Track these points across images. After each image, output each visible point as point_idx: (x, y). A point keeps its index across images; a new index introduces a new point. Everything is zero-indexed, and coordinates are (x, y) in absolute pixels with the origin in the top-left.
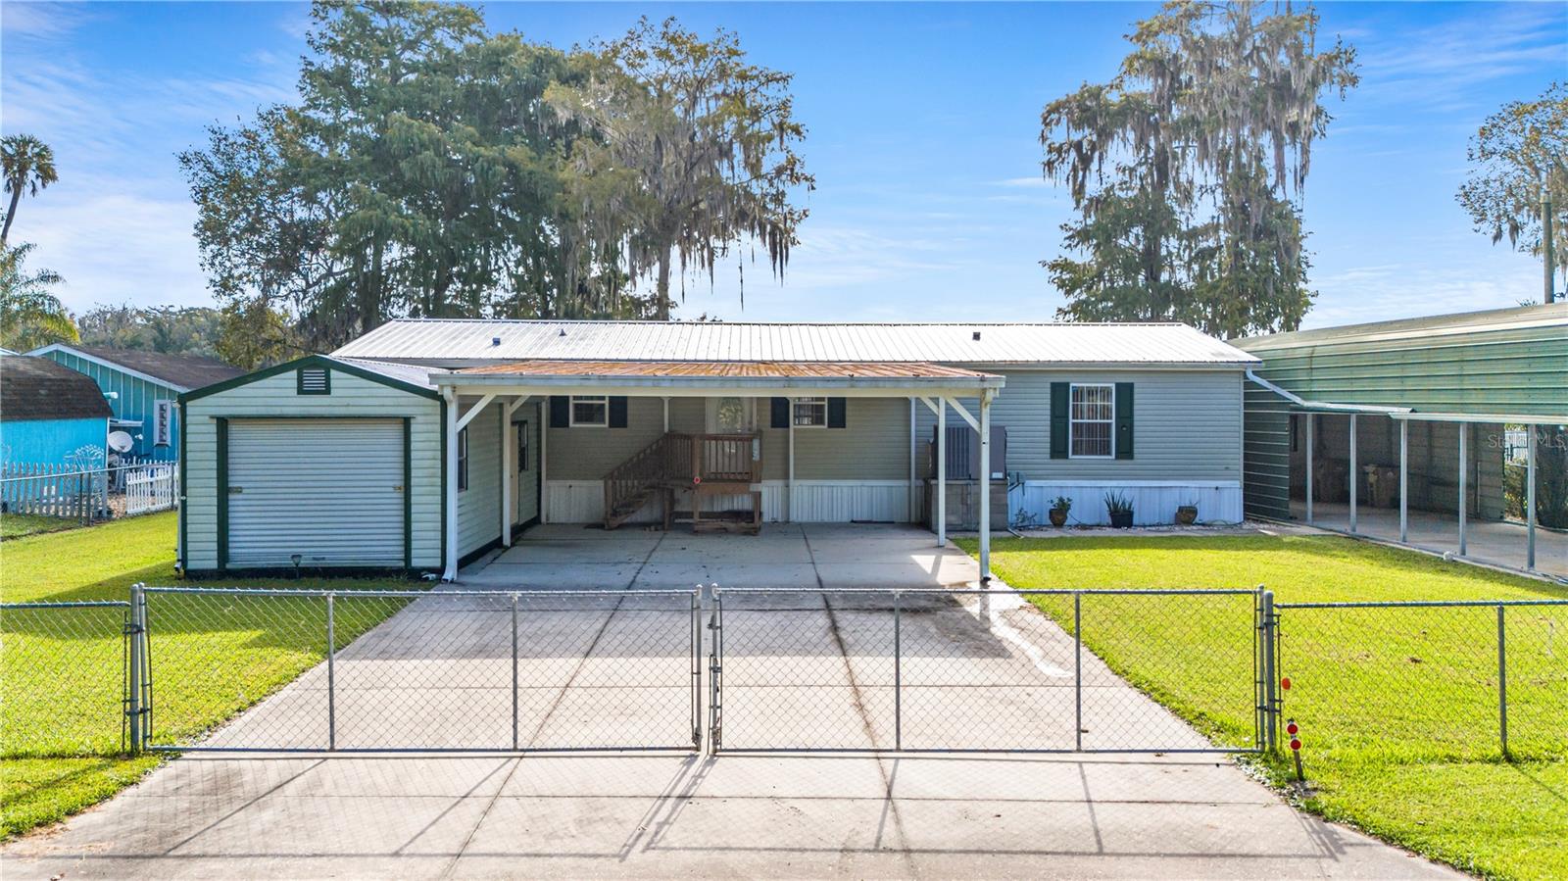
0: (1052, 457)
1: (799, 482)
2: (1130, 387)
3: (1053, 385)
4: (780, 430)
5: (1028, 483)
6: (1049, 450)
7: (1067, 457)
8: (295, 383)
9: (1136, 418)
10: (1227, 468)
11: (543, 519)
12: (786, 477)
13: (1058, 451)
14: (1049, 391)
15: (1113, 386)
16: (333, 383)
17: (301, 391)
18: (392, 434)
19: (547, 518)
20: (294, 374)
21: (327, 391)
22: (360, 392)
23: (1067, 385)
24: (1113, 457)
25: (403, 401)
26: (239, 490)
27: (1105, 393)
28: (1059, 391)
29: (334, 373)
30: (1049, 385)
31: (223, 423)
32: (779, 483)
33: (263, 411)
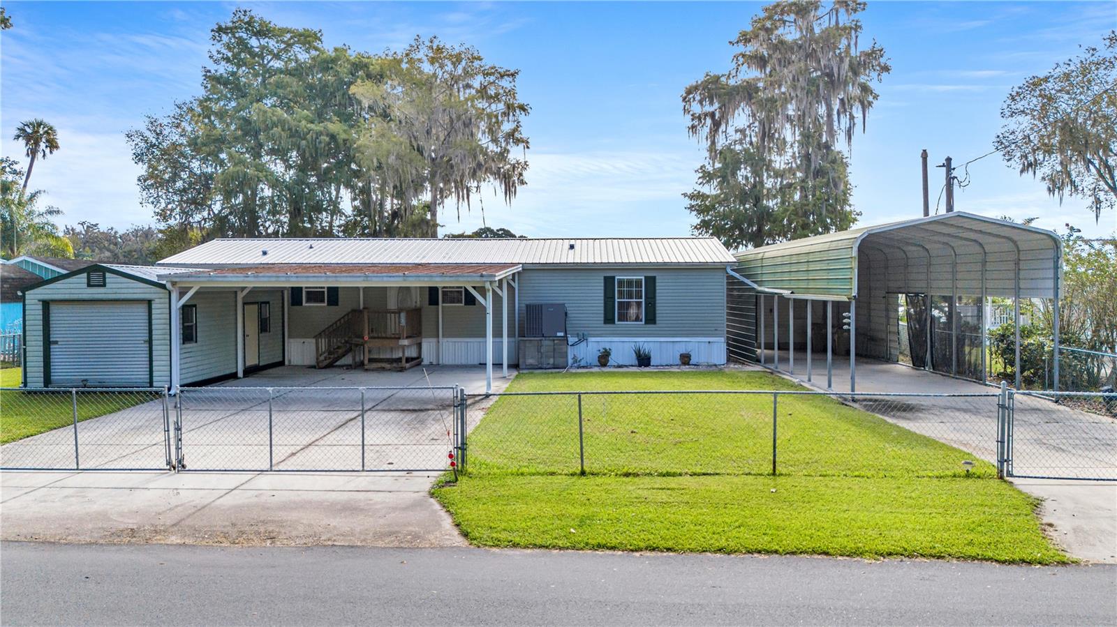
0: (605, 323)
1: (445, 340)
2: (654, 278)
3: (606, 278)
4: (433, 307)
5: (591, 339)
6: (603, 319)
7: (614, 323)
8: (86, 280)
9: (657, 298)
10: (716, 330)
11: (287, 363)
12: (438, 337)
13: (609, 319)
14: (603, 281)
15: (643, 278)
16: (107, 280)
17: (89, 285)
18: (141, 310)
19: (290, 361)
20: (85, 275)
21: (104, 285)
22: (123, 286)
23: (613, 278)
24: (643, 323)
25: (146, 290)
26: (56, 342)
27: (638, 283)
28: (609, 281)
29: (108, 275)
30: (603, 278)
31: (46, 305)
32: (434, 340)
33: (67, 297)
